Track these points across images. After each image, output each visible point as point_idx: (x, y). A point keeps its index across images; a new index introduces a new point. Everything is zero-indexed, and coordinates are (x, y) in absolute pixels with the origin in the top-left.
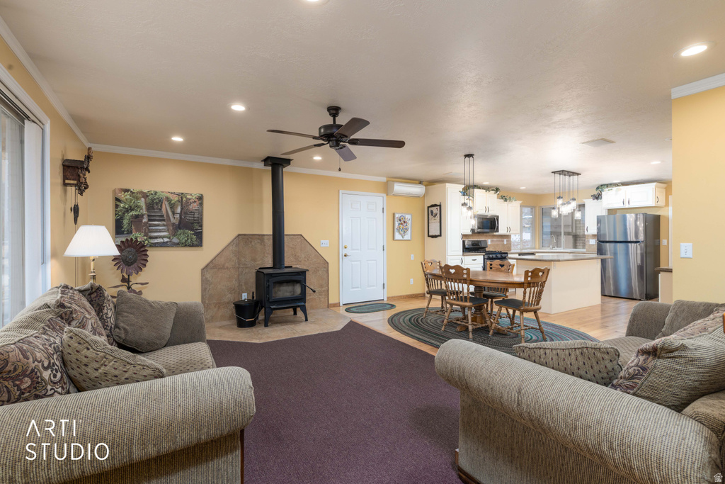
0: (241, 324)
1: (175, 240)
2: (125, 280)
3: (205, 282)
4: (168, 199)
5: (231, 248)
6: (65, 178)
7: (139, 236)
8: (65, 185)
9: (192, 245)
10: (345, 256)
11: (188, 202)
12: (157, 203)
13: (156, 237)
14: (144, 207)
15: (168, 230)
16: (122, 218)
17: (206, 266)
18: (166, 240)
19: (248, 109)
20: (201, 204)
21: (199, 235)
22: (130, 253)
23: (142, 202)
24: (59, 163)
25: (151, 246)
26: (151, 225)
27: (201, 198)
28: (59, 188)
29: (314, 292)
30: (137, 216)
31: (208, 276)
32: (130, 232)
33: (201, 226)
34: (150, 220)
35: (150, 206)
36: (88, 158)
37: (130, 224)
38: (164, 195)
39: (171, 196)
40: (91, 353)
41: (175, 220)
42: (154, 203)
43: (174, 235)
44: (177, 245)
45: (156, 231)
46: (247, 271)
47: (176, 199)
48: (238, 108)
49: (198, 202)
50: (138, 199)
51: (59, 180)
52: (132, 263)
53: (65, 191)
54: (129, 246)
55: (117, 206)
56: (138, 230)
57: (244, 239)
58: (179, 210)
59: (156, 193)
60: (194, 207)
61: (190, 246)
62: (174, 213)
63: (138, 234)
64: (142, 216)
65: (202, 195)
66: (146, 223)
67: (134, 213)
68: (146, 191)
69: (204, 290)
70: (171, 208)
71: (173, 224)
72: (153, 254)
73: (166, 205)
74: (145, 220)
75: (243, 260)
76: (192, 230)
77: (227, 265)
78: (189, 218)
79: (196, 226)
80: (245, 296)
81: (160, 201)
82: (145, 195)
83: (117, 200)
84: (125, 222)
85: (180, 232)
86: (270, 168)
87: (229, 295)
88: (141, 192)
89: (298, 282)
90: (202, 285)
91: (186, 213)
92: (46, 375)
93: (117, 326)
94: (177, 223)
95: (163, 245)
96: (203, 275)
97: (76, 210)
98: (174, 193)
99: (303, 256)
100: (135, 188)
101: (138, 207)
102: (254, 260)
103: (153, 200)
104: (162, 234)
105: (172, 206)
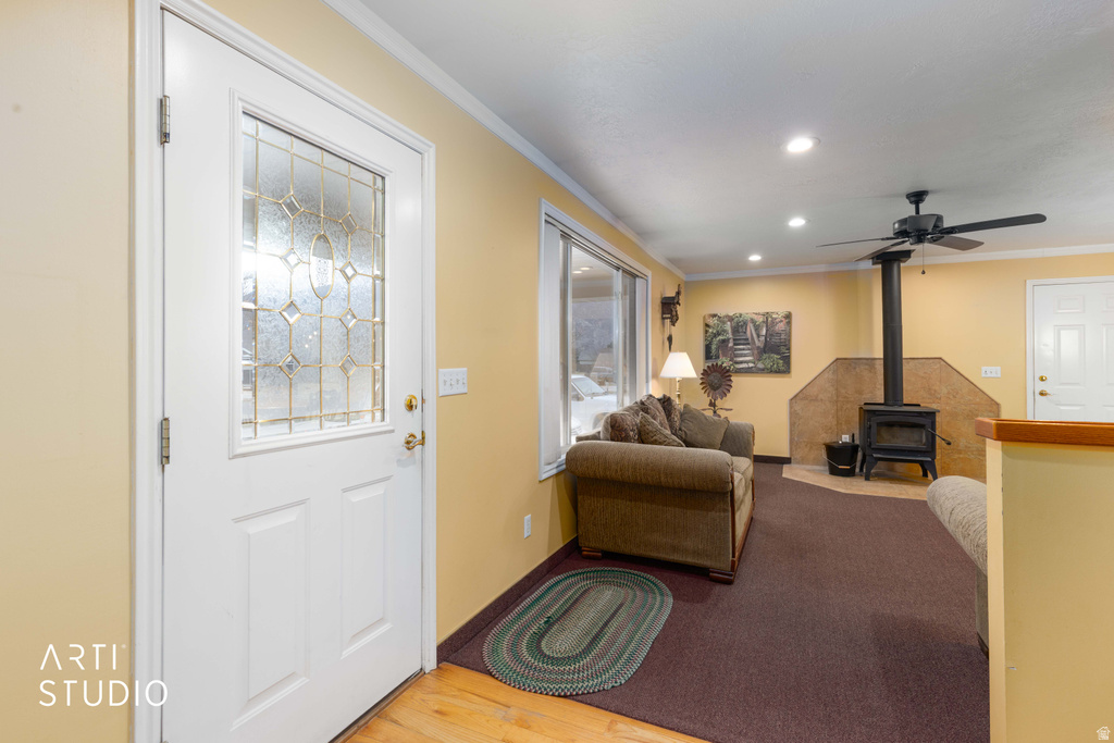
0: (834, 471)
1: (760, 365)
2: (712, 404)
3: (793, 415)
4: (753, 321)
5: (826, 375)
6: (663, 313)
7: (725, 362)
8: (663, 318)
9: (778, 372)
10: (1042, 394)
11: (774, 322)
12: (742, 326)
13: (741, 362)
14: (730, 331)
15: (753, 355)
16: (710, 343)
17: (795, 396)
18: (751, 365)
19: (808, 221)
20: (789, 323)
21: (787, 360)
22: (715, 378)
23: (728, 327)
24: (658, 302)
25: (736, 372)
26: (736, 350)
27: (788, 316)
28: (659, 321)
29: (949, 444)
30: (724, 341)
31: (797, 408)
32: (717, 357)
33: (789, 349)
34: (735, 344)
35: (735, 330)
36: (678, 293)
37: (717, 349)
38: (748, 317)
39: (755, 317)
40: (650, 428)
41: (759, 343)
42: (739, 326)
43: (759, 360)
44: (762, 371)
45: (742, 355)
46: (849, 406)
47: (761, 320)
48: (797, 222)
49: (785, 321)
50: (724, 323)
51: (659, 315)
52: (718, 388)
53: (663, 324)
54: (715, 371)
55: (706, 332)
56: (725, 355)
57: (843, 365)
58: (764, 332)
59: (741, 315)
60: (781, 327)
61: (776, 372)
62: (758, 336)
63: (724, 359)
64: (729, 339)
65: (790, 313)
66: (731, 348)
67: (721, 337)
68: (731, 314)
69: (792, 425)
70: (756, 330)
71: (758, 347)
72: (735, 379)
73: (750, 327)
74: (731, 345)
75: (843, 391)
76: (778, 354)
77: (821, 396)
78: (775, 340)
79: (783, 349)
80: (846, 438)
81: (745, 323)
82: (731, 319)
83: (707, 325)
84: (714, 347)
85: (765, 356)
86: (880, 266)
87: (824, 435)
88: (727, 316)
89: (922, 426)
90: (790, 418)
91: (772, 335)
92: (631, 433)
93: (680, 429)
94: (762, 346)
95: (748, 371)
96: (791, 407)
97: (670, 339)
98: (759, 314)
99: (945, 391)
100: (722, 313)
101: (725, 331)
102: (860, 392)
103: (738, 323)
104: (747, 358)
105: (757, 328)
